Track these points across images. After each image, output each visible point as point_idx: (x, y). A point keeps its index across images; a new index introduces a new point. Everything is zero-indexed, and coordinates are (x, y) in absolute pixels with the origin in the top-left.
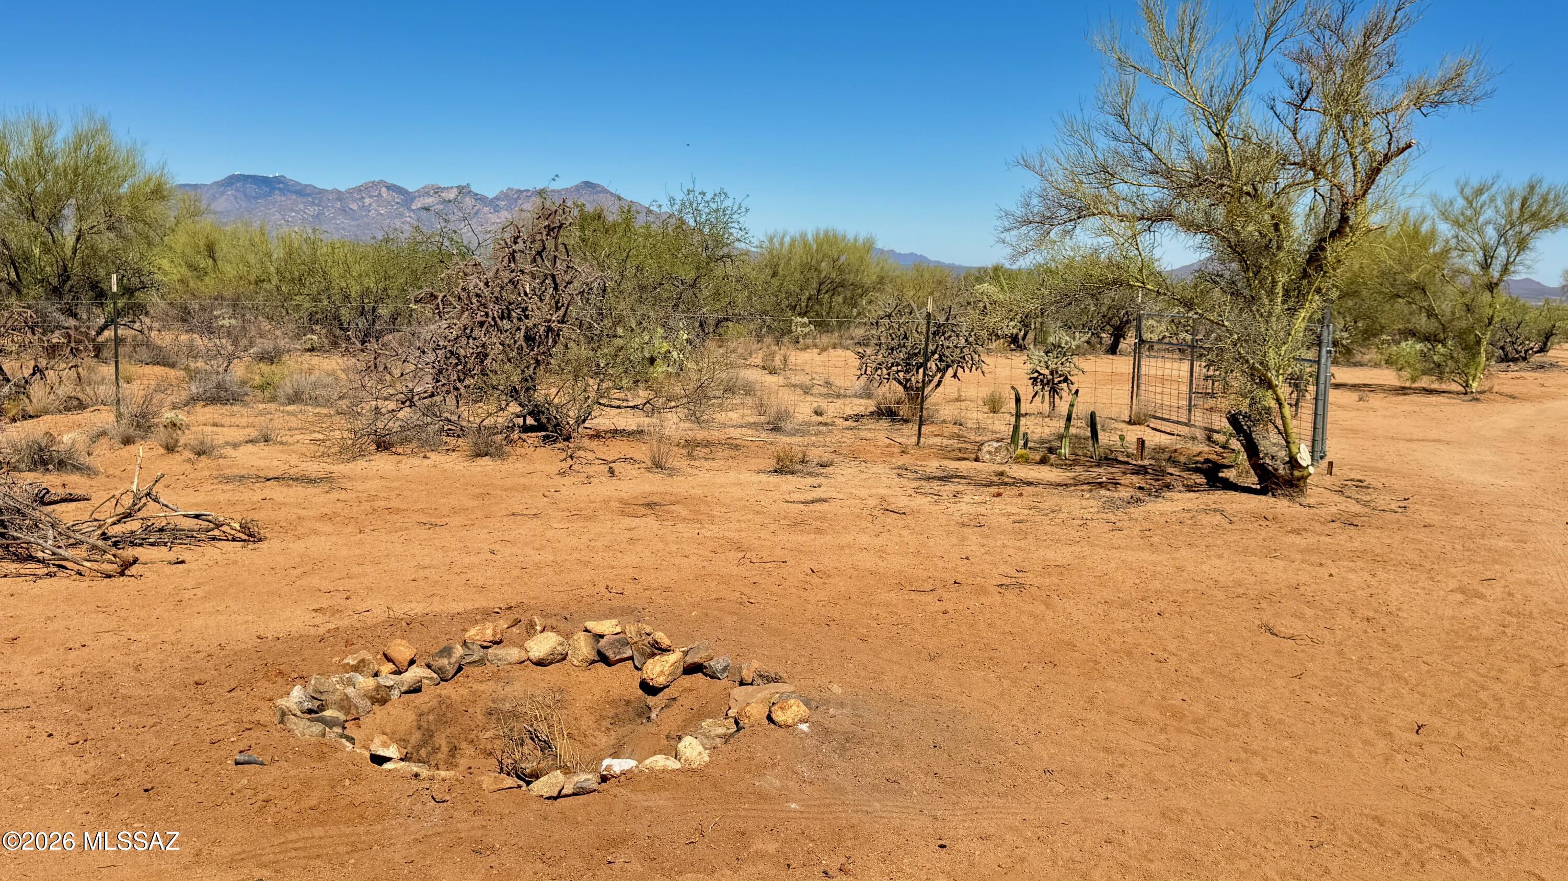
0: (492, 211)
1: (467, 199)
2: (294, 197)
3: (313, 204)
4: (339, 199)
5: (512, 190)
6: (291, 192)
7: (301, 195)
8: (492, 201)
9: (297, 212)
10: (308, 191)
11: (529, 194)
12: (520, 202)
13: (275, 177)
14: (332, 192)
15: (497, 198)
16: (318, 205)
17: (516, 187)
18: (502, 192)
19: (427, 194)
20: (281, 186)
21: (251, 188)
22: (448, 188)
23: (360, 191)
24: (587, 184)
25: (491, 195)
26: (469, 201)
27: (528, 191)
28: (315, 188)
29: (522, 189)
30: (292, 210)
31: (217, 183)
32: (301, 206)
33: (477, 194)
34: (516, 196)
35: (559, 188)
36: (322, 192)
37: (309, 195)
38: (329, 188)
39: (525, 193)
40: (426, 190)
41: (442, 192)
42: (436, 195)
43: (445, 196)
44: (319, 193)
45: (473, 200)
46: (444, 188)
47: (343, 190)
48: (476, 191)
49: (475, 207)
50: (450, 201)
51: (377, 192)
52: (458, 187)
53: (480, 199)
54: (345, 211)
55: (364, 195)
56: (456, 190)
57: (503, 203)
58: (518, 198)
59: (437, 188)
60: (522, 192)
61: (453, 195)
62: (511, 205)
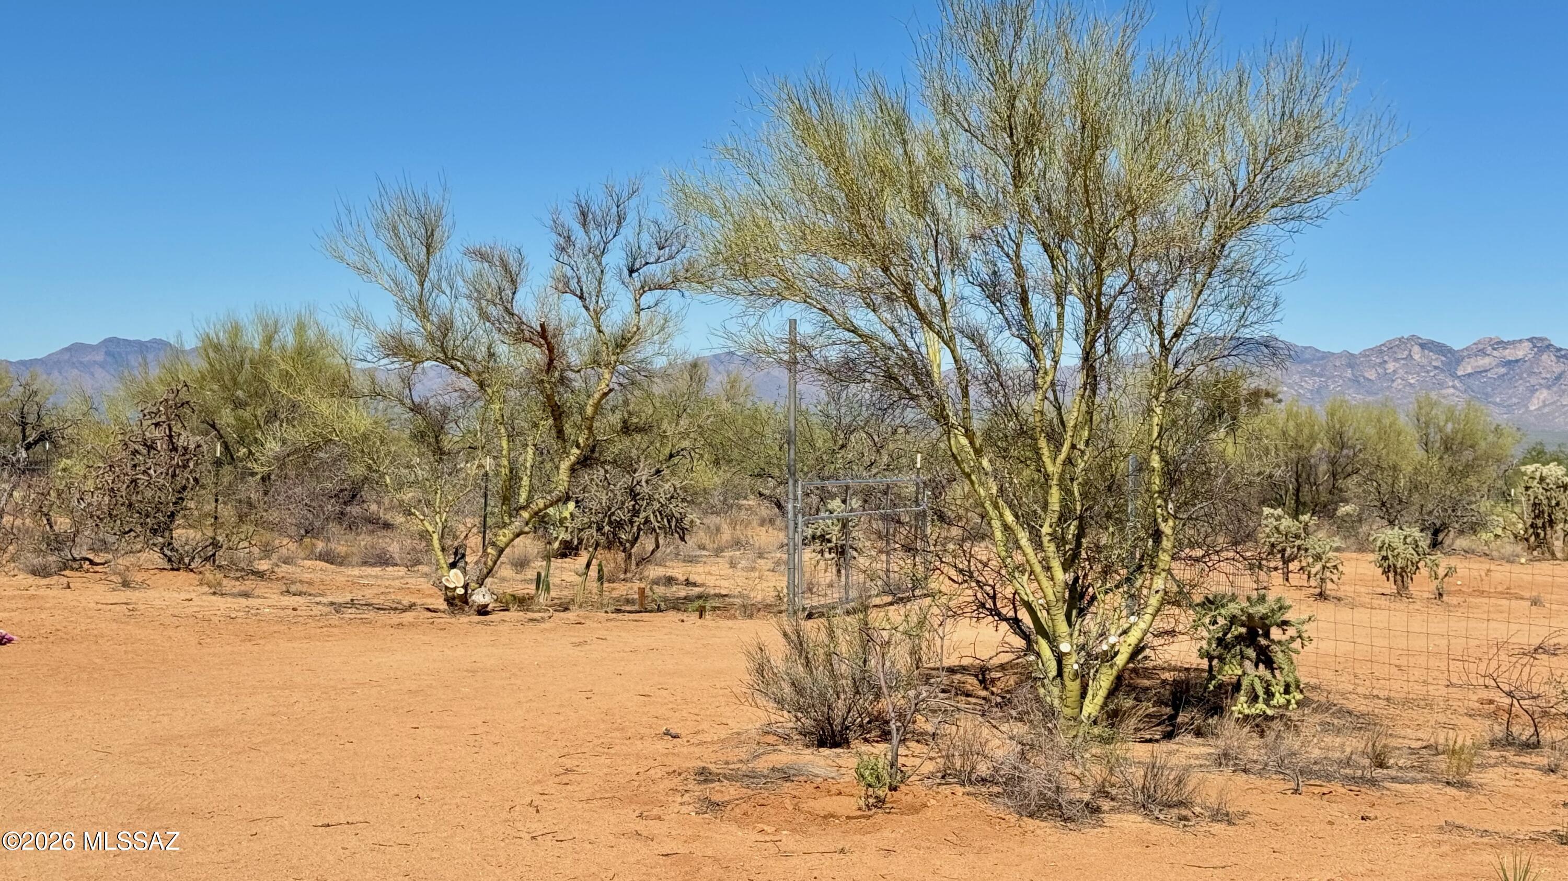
1: (1544, 357)
2: (1287, 365)
3: (1313, 373)
4: (1350, 366)
7: (1297, 362)
9: (1290, 387)
10: (1307, 356)
14: (1340, 356)
16: (1322, 376)
19: (1482, 352)
22: (1514, 342)
23: (1381, 352)
26: (1548, 359)
28: (1317, 350)
32: (1296, 378)
33: (1560, 350)
36: (1326, 356)
37: (1307, 361)
38: (1336, 350)
40: (1481, 347)
41: (1505, 348)
42: (1495, 353)
43: (1509, 354)
44: (1323, 358)
45: (1553, 358)
46: (1508, 343)
47: (1356, 352)
48: (1558, 345)
49: (1557, 370)
50: (1517, 361)
51: (1406, 353)
52: (1530, 340)
53: (1562, 356)
54: (1358, 382)
55: (1386, 358)
56: (1527, 345)
59: (1499, 343)
61: (1522, 351)
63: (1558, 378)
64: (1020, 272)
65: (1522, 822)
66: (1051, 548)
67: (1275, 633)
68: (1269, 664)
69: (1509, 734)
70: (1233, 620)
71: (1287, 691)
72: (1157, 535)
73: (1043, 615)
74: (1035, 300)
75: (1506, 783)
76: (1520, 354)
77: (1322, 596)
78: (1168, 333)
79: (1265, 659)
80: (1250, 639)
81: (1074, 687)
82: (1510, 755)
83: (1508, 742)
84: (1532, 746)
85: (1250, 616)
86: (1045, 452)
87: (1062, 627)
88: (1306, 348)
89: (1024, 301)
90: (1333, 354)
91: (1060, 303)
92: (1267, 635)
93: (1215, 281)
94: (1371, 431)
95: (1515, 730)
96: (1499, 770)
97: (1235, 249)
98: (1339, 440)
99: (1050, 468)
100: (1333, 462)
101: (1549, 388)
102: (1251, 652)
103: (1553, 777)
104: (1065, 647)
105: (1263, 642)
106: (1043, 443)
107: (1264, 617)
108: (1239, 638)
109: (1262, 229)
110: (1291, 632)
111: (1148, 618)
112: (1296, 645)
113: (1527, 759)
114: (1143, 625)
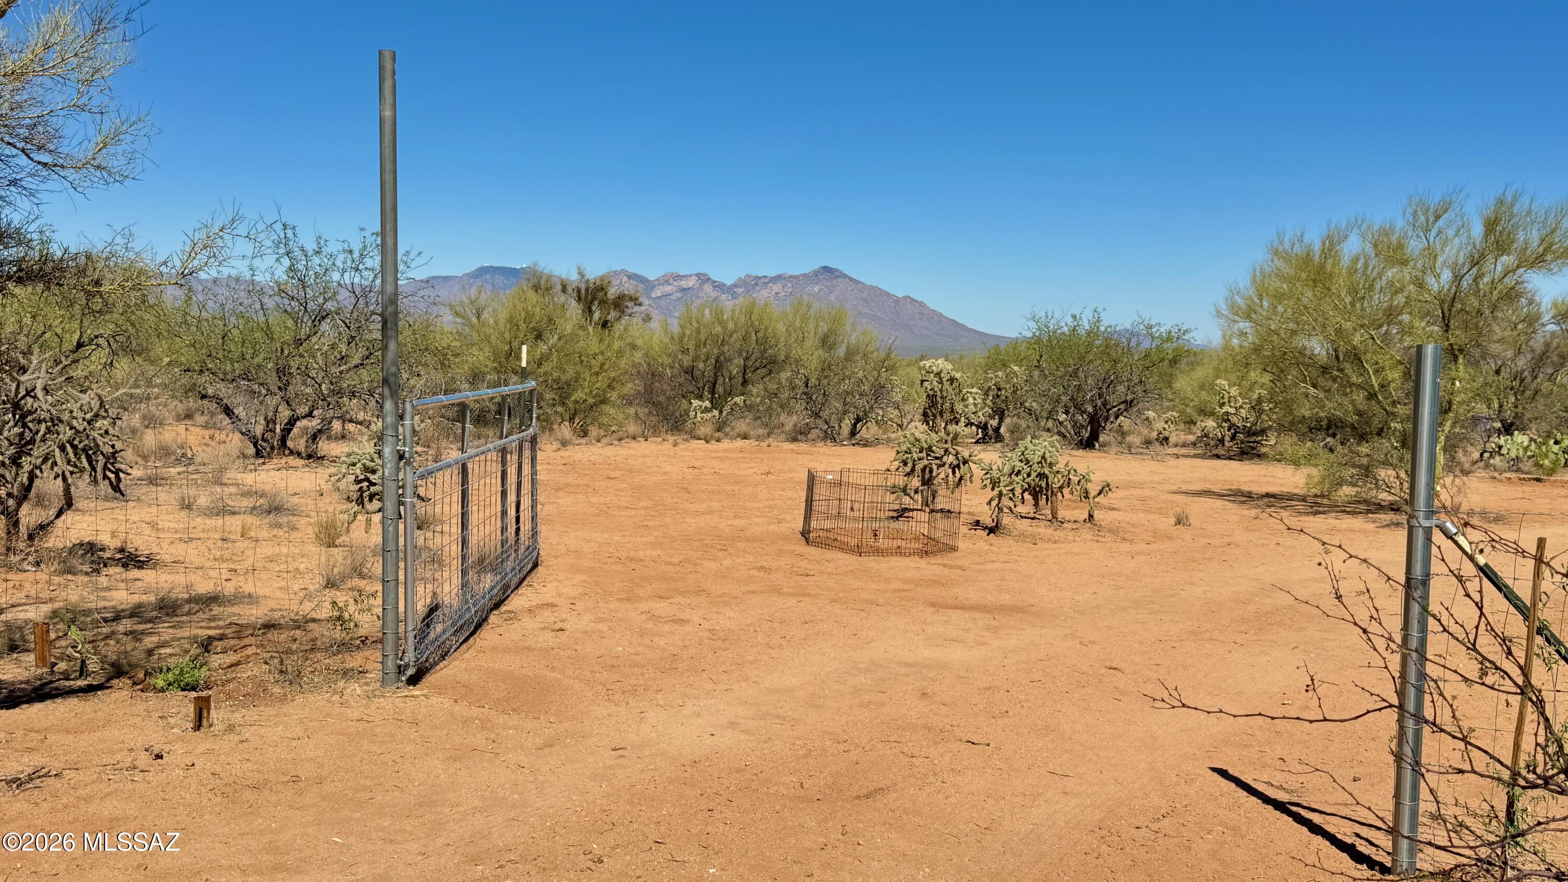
0: (730, 297)
1: (706, 286)
5: (750, 276)
8: (730, 288)
11: (767, 280)
12: (758, 288)
13: (522, 268)
15: (735, 285)
17: (754, 274)
18: (740, 279)
19: (667, 282)
21: (499, 280)
22: (686, 276)
24: (826, 269)
25: (729, 282)
26: (708, 288)
27: (765, 277)
29: (760, 275)
31: (467, 275)
33: (716, 282)
34: (753, 282)
35: (798, 274)
39: (763, 280)
40: (666, 278)
41: (681, 280)
42: (675, 283)
43: (684, 284)
45: (711, 287)
46: (683, 276)
48: (714, 278)
49: (714, 294)
50: (689, 289)
52: (697, 275)
53: (718, 286)
56: (694, 278)
57: (741, 290)
58: (756, 284)
59: (677, 276)
60: (760, 278)
61: (691, 282)
62: (748, 291)
63: (714, 300)
76: (691, 284)
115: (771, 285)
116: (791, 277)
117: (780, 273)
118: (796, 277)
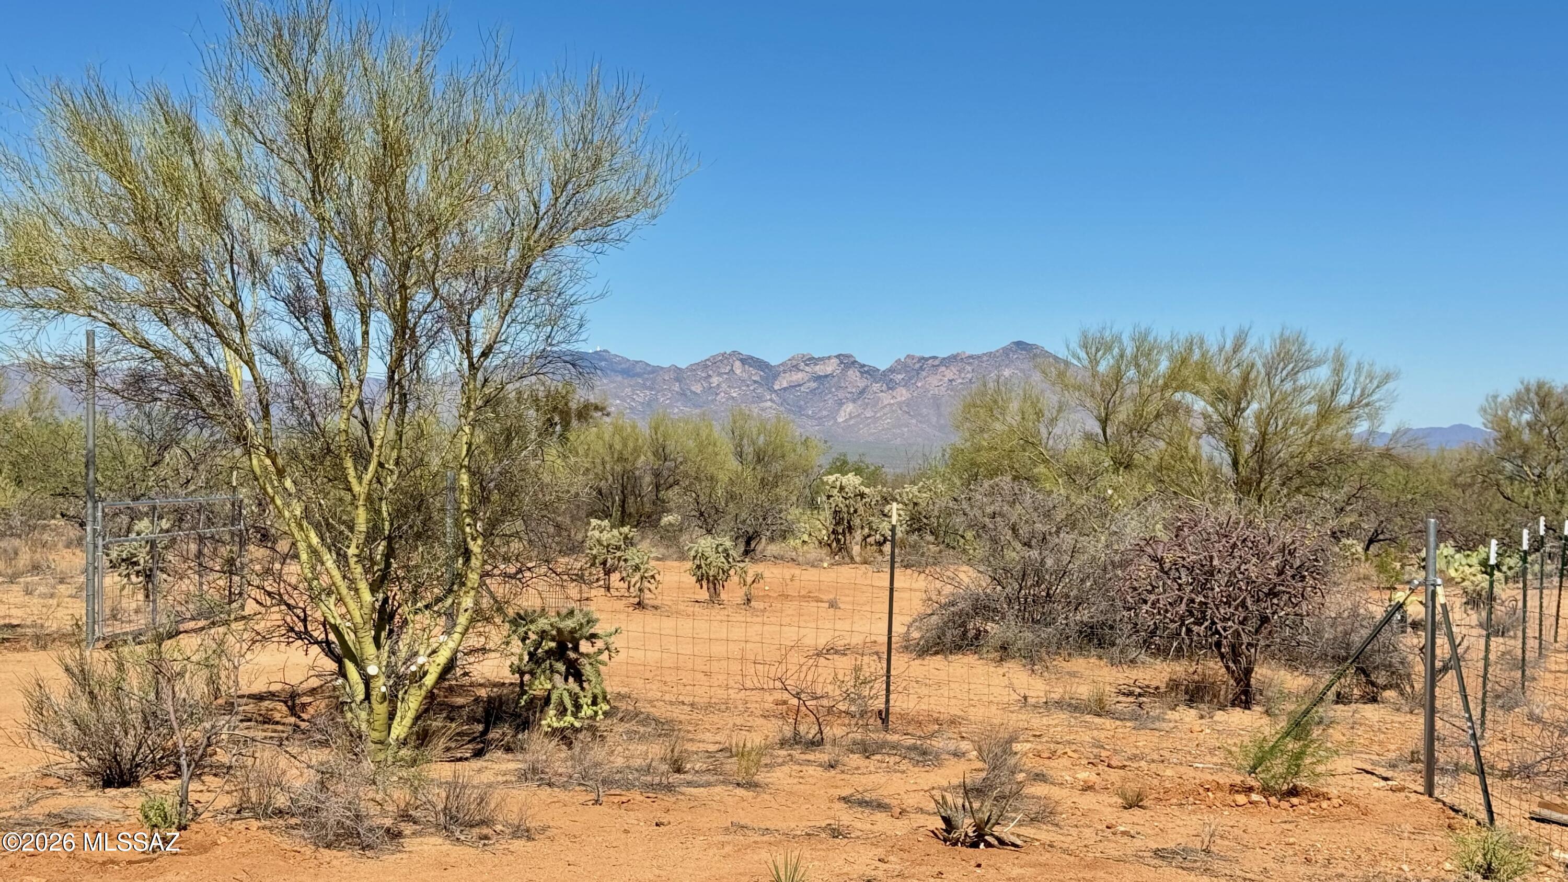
0: (884, 388)
1: (850, 372)
2: (619, 378)
3: (644, 387)
4: (677, 380)
5: (913, 357)
6: (616, 371)
7: (629, 376)
8: (884, 373)
9: (623, 400)
10: (638, 370)
11: (937, 362)
12: (924, 373)
13: (596, 352)
14: (669, 370)
15: (892, 370)
16: (651, 389)
17: (918, 354)
18: (898, 362)
19: (796, 368)
20: (603, 364)
22: (823, 359)
23: (706, 367)
24: (1020, 345)
25: (883, 367)
26: (853, 374)
27: (935, 358)
28: (647, 365)
29: (926, 356)
30: (617, 397)
32: (628, 390)
33: (864, 366)
34: (917, 366)
35: (980, 353)
36: (656, 370)
37: (638, 375)
38: (666, 364)
39: (930, 362)
40: (795, 363)
41: (816, 364)
42: (807, 369)
43: (820, 369)
44: (653, 372)
45: (858, 374)
46: (819, 359)
47: (683, 365)
48: (862, 361)
49: (861, 384)
50: (826, 376)
51: (729, 368)
52: (838, 357)
53: (867, 372)
54: (685, 395)
55: (710, 372)
56: (835, 361)
57: (900, 377)
58: (921, 368)
59: (809, 359)
60: (927, 359)
61: (830, 368)
62: (910, 379)
63: (862, 392)
64: (322, 289)
65: (801, 818)
66: (358, 570)
67: (584, 646)
68: (579, 677)
69: (796, 733)
70: (543, 634)
71: (594, 703)
72: (467, 554)
73: (350, 638)
74: (339, 318)
75: (791, 781)
76: (829, 370)
77: (640, 605)
78: (477, 352)
79: (575, 672)
80: (560, 653)
81: (381, 709)
82: (796, 753)
83: (796, 740)
84: (816, 744)
85: (559, 631)
86: (351, 472)
87: (370, 649)
88: (637, 362)
89: (327, 317)
90: (662, 368)
91: (365, 321)
92: (576, 649)
93: (523, 301)
94: (691, 444)
95: (802, 729)
96: (786, 769)
97: (541, 270)
98: (661, 453)
99: (356, 488)
100: (657, 474)
101: (854, 401)
102: (561, 667)
103: (833, 772)
104: (372, 670)
105: (572, 655)
106: (349, 463)
107: (573, 631)
108: (549, 653)
109: (567, 250)
110: (600, 644)
111: (457, 636)
112: (604, 657)
113: (811, 757)
114: (452, 645)
115: (943, 369)
116: (971, 357)
117: (955, 353)
118: (979, 357)
